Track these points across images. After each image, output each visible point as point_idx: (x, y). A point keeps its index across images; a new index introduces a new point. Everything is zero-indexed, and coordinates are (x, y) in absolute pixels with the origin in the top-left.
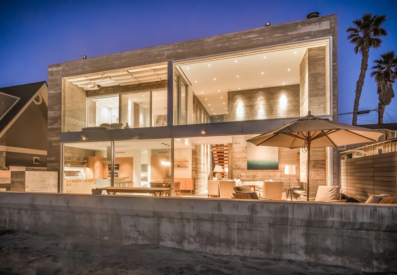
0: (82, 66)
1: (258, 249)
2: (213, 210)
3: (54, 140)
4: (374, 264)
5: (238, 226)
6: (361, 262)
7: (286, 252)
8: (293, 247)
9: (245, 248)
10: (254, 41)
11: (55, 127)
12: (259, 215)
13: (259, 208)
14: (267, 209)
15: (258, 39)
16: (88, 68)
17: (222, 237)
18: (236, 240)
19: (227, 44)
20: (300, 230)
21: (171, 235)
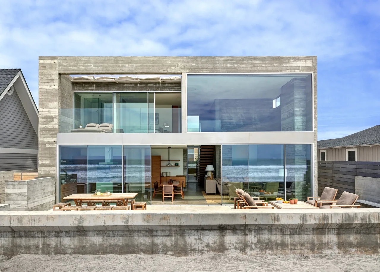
0: (85, 63)
1: (306, 248)
2: (273, 221)
3: (48, 141)
4: (379, 250)
5: (290, 232)
6: (371, 250)
7: (325, 249)
8: (330, 244)
9: (296, 249)
10: (258, 66)
11: (49, 127)
12: (308, 223)
13: (308, 218)
14: (314, 217)
15: (261, 65)
16: (93, 66)
17: (279, 242)
18: (289, 244)
19: (236, 66)
20: (334, 231)
21: (235, 244)
